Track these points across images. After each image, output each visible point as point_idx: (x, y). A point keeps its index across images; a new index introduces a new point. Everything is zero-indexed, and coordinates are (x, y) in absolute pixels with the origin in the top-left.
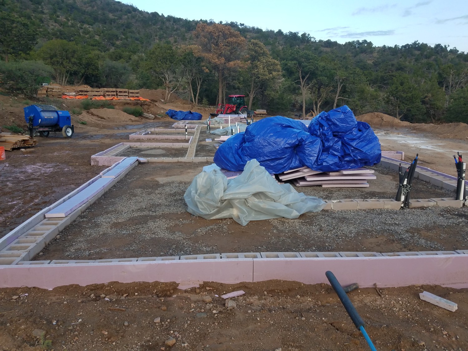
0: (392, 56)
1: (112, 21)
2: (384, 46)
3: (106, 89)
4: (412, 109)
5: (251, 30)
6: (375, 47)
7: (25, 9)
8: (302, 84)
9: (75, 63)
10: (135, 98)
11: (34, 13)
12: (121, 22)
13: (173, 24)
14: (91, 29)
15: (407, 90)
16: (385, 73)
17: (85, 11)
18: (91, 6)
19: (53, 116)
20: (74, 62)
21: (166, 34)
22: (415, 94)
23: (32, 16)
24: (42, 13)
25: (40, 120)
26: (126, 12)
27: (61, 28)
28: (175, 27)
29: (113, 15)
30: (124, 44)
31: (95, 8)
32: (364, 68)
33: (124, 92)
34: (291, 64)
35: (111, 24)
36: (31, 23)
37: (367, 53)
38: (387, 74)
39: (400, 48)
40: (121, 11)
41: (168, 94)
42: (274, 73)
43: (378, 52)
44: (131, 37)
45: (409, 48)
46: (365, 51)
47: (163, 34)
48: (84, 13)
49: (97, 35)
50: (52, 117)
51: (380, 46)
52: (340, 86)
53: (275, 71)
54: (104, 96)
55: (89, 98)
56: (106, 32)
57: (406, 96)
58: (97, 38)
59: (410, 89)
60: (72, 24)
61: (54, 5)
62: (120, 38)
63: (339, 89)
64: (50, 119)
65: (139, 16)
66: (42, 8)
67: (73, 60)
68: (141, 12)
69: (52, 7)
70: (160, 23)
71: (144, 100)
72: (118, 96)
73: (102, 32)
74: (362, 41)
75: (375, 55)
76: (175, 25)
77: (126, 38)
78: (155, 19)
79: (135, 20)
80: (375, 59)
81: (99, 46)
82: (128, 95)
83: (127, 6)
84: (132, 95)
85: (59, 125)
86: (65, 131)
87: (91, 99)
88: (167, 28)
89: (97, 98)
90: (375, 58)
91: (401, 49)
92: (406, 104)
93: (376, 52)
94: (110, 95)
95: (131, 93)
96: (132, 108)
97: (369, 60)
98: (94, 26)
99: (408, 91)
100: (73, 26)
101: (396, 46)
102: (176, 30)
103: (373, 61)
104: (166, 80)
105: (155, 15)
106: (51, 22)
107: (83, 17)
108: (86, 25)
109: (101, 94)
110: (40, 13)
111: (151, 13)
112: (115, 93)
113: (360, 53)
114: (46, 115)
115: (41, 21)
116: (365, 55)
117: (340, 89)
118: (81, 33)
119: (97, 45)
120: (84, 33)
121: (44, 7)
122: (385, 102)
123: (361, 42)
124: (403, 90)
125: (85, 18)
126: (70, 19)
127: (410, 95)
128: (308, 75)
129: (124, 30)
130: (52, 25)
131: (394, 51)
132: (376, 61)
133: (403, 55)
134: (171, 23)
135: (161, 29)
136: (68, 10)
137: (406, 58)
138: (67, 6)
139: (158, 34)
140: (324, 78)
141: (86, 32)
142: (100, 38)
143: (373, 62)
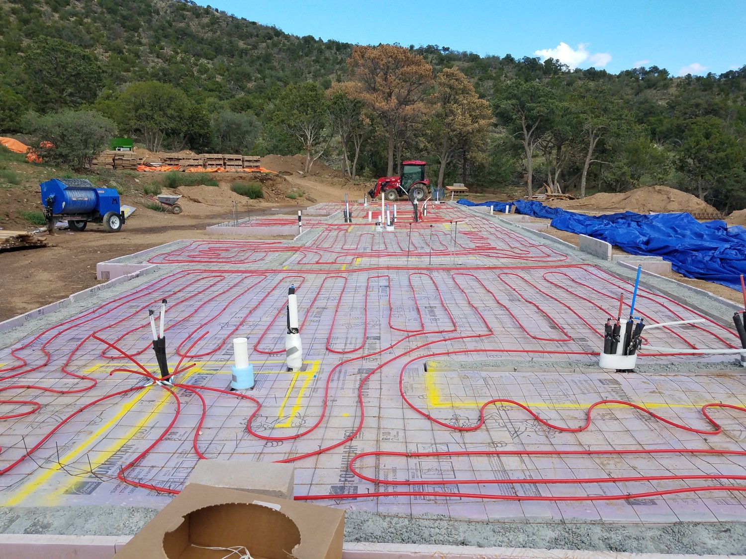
0: (703, 91)
1: (243, 53)
2: (689, 75)
3: (207, 156)
4: (725, 180)
5: (461, 58)
6: (673, 77)
7: (114, 39)
8: (527, 137)
9: (172, 117)
10: (253, 170)
11: (127, 44)
12: (255, 53)
13: (336, 53)
14: (210, 66)
15: (717, 147)
16: (685, 119)
17: (202, 39)
18: (212, 30)
19: (87, 196)
20: (171, 114)
21: (324, 69)
22: (732, 154)
23: (125, 48)
24: (140, 43)
25: (64, 203)
26: (264, 37)
27: (165, 66)
28: (340, 58)
29: (244, 44)
30: (259, 88)
31: (219, 33)
32: (651, 113)
33: (236, 160)
34: (506, 105)
35: (241, 57)
36: (122, 59)
37: (658, 89)
38: (687, 121)
39: (718, 77)
40: (257, 36)
41: (310, 162)
42: (482, 122)
43: (678, 86)
44: (271, 76)
45: (733, 78)
46: (654, 85)
47: (320, 70)
48: (201, 41)
49: (219, 74)
50: (86, 199)
51: (680, 76)
52: (594, 141)
53: (484, 117)
54: (204, 166)
55: (181, 169)
56: (233, 69)
57: (716, 158)
58: (219, 79)
59: (723, 144)
60: (183, 59)
61: (156, 31)
62: (253, 78)
63: (592, 147)
64: (83, 202)
65: (284, 43)
66: (139, 36)
67: (170, 112)
68: (287, 37)
69: (154, 34)
70: (315, 52)
71: (267, 171)
72: (227, 167)
73: (228, 70)
74: (650, 68)
75: (673, 90)
76: (340, 54)
77: (264, 78)
78: (308, 47)
79: (278, 50)
80: (673, 98)
81: (220, 92)
82: (241, 164)
83: (267, 28)
84: (248, 165)
85: (98, 211)
86: (108, 221)
87: (184, 171)
88: (327, 59)
89: (193, 169)
90: (672, 95)
91: (719, 80)
92: (717, 172)
93: (673, 85)
94: (213, 165)
95: (246, 161)
96: (247, 184)
97: (661, 99)
98: (215, 60)
99: (719, 148)
100: (183, 61)
101: (709, 74)
102: (339, 63)
103: (667, 101)
104: (307, 139)
105: (309, 40)
106: (152, 58)
107: (199, 48)
108: (204, 60)
109: (200, 164)
110: (135, 44)
111: (303, 37)
112: (221, 162)
113: (645, 88)
114: (74, 196)
115: (137, 56)
116: (654, 91)
117: (594, 146)
118: (195, 73)
119: (217, 90)
120: (199, 71)
121: (143, 35)
122: (676, 169)
123: (648, 70)
124: (709, 146)
125: (202, 50)
126: (179, 51)
127: (722, 154)
128: (537, 123)
129: (261, 65)
130: (153, 61)
131: (706, 83)
132: (672, 101)
133: (722, 90)
134: (333, 52)
135: (317, 61)
136: (178, 38)
137: (727, 95)
138: (176, 32)
139: (313, 69)
140: (566, 127)
141: (204, 70)
142: (223, 79)
143: (667, 103)
